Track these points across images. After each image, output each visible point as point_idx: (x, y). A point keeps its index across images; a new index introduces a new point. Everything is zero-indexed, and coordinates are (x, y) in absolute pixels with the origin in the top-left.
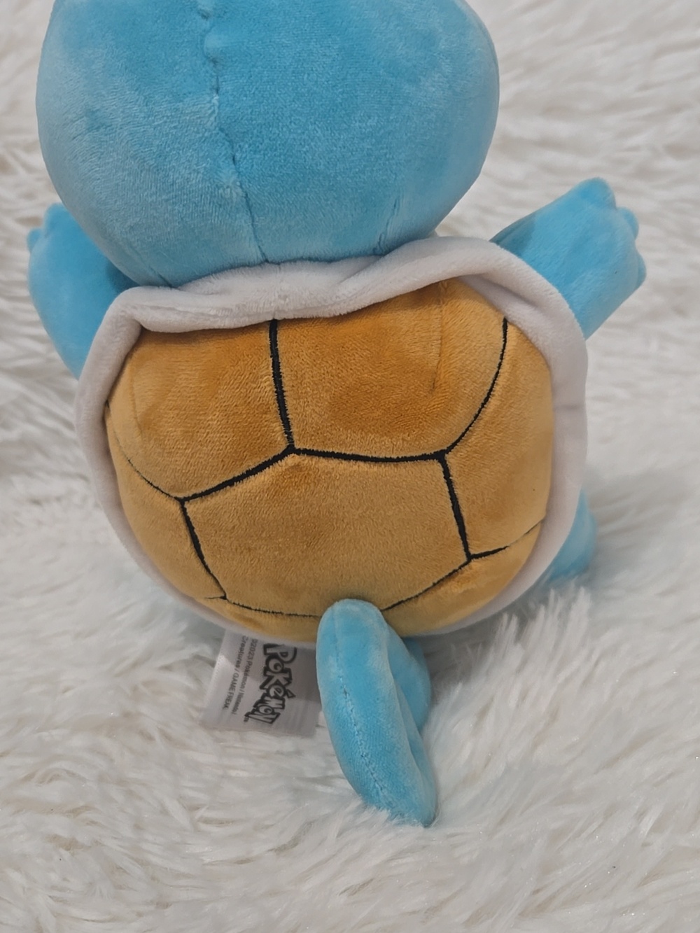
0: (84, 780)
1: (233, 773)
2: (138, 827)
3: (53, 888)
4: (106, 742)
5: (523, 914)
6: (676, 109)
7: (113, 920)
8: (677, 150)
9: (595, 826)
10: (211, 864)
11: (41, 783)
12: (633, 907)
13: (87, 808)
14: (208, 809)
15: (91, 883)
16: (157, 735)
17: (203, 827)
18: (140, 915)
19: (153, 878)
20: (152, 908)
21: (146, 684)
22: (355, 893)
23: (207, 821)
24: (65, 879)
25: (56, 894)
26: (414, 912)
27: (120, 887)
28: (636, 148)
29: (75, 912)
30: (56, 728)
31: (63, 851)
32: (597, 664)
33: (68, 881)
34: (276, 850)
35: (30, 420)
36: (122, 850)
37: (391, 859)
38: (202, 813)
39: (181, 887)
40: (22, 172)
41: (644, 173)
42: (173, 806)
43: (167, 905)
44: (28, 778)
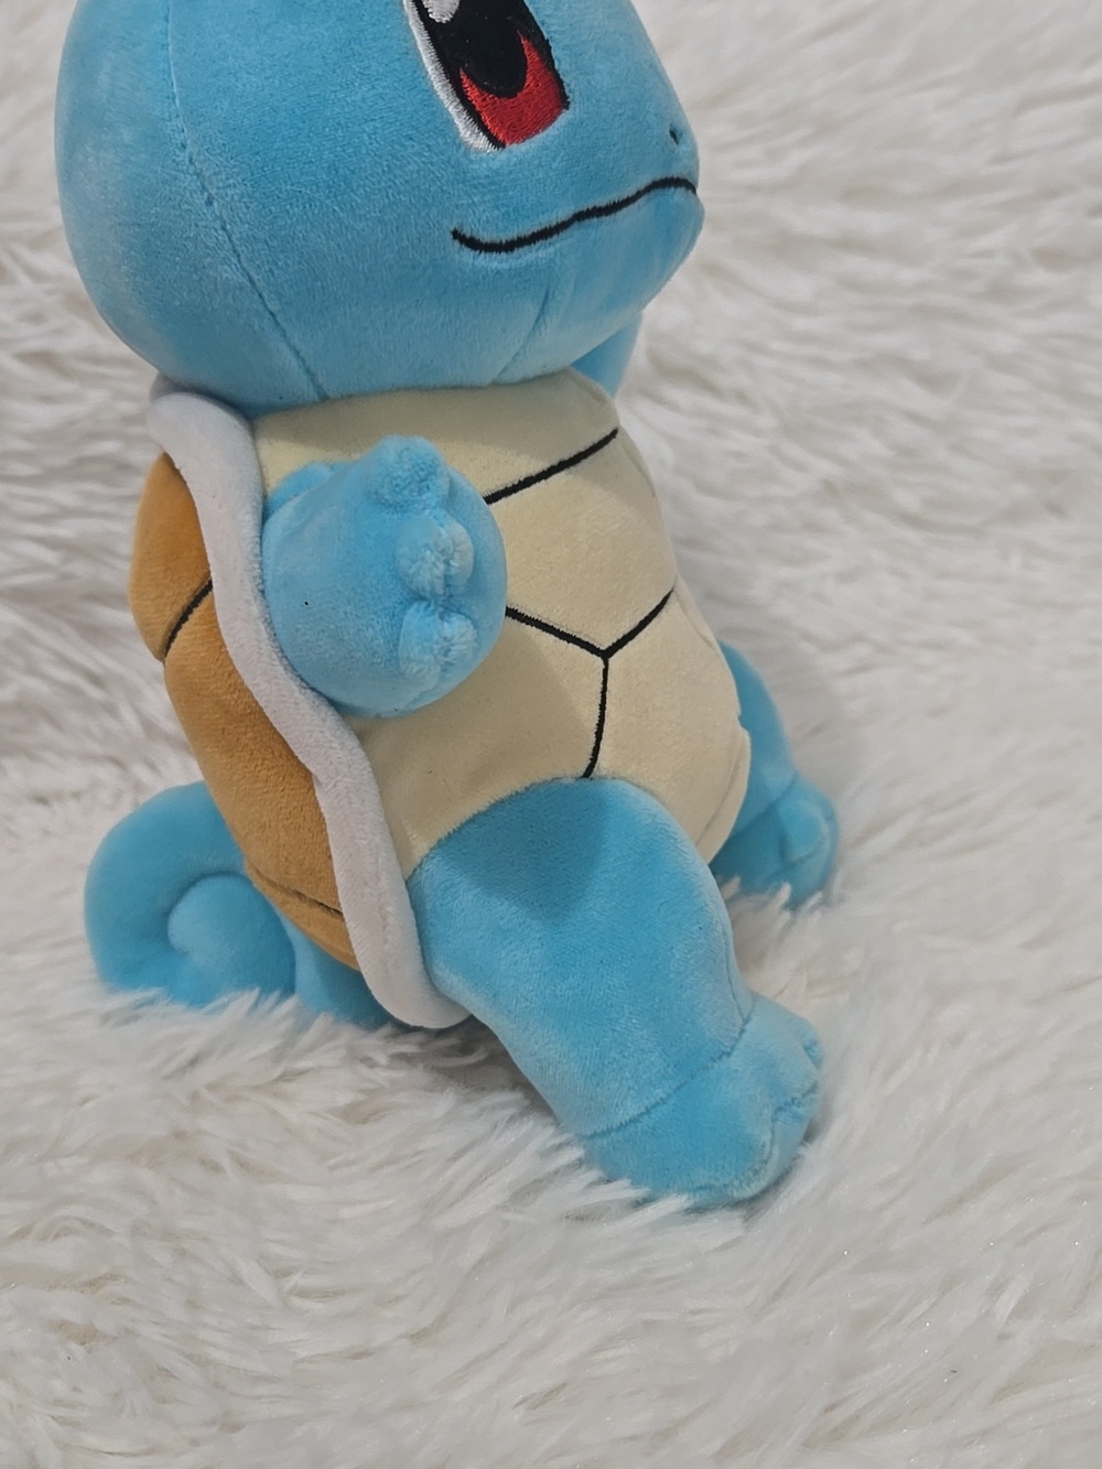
0: (108, 1233)
1: (345, 1213)
2: (192, 1305)
3: (57, 1403)
4: (146, 1176)
5: (809, 1444)
6: (1050, 193)
7: (151, 1452)
8: (1052, 257)
9: (923, 1306)
10: (310, 1360)
11: (41, 1240)
12: (984, 1434)
13: (113, 1277)
14: (305, 1273)
15: (117, 1395)
16: (226, 1162)
17: (297, 1302)
18: (195, 1443)
19: (217, 1385)
20: (214, 1430)
21: (212, 1087)
22: (537, 1406)
23: (304, 1293)
24: (75, 1389)
25: (61, 1412)
26: (633, 1438)
27: (164, 1401)
28: (988, 254)
29: (91, 1440)
30: (67, 1156)
31: (74, 1346)
33: (81, 1391)
34: (412, 1336)
35: (32, 670)
36: (167, 1341)
37: (596, 1350)
38: (296, 1280)
39: (259, 1397)
40: (25, 280)
41: (1000, 291)
42: (249, 1270)
43: (237, 1427)
44: (22, 1233)
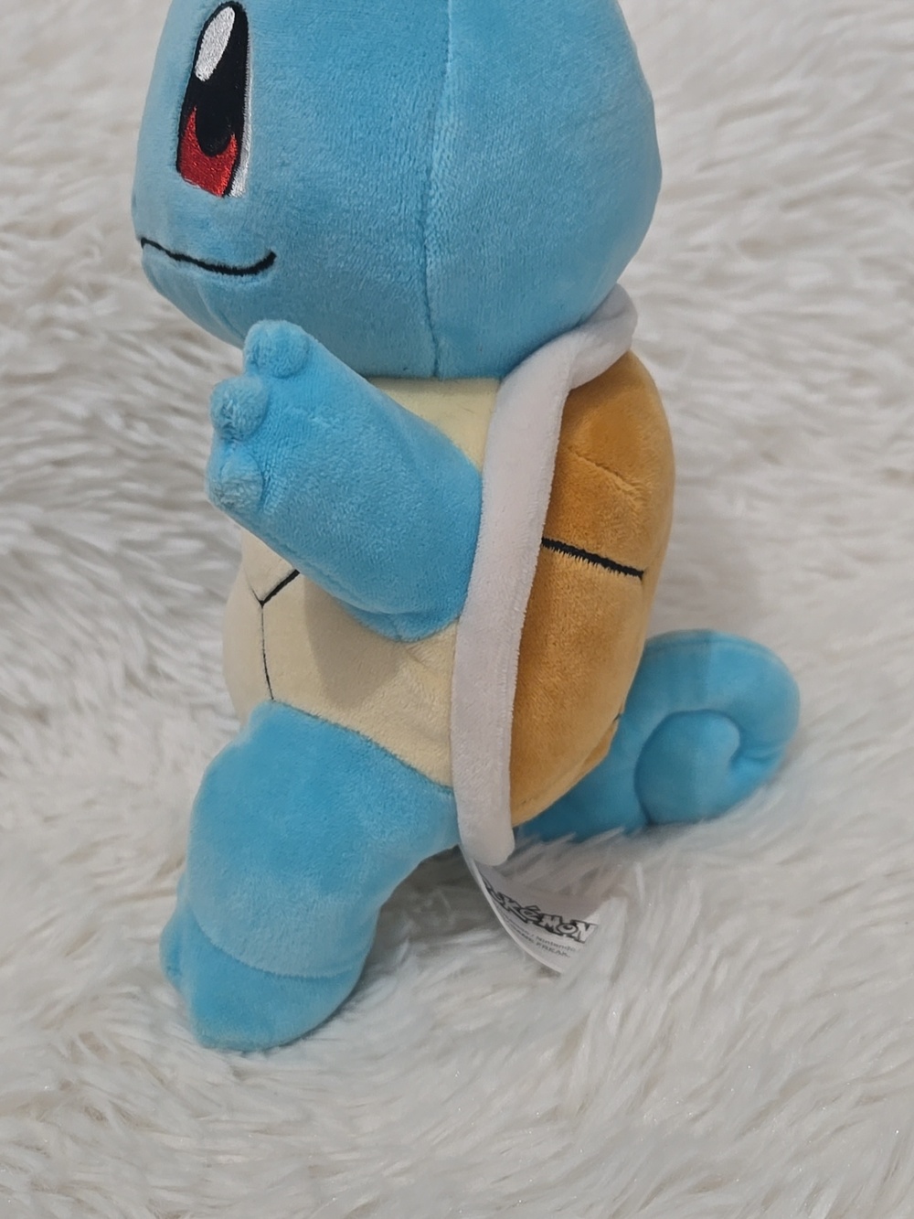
0: (8, 1191)
1: (222, 1159)
4: (38, 1129)
6: (749, 193)
8: (754, 247)
16: (109, 1113)
28: (702, 248)
32: (715, 969)
